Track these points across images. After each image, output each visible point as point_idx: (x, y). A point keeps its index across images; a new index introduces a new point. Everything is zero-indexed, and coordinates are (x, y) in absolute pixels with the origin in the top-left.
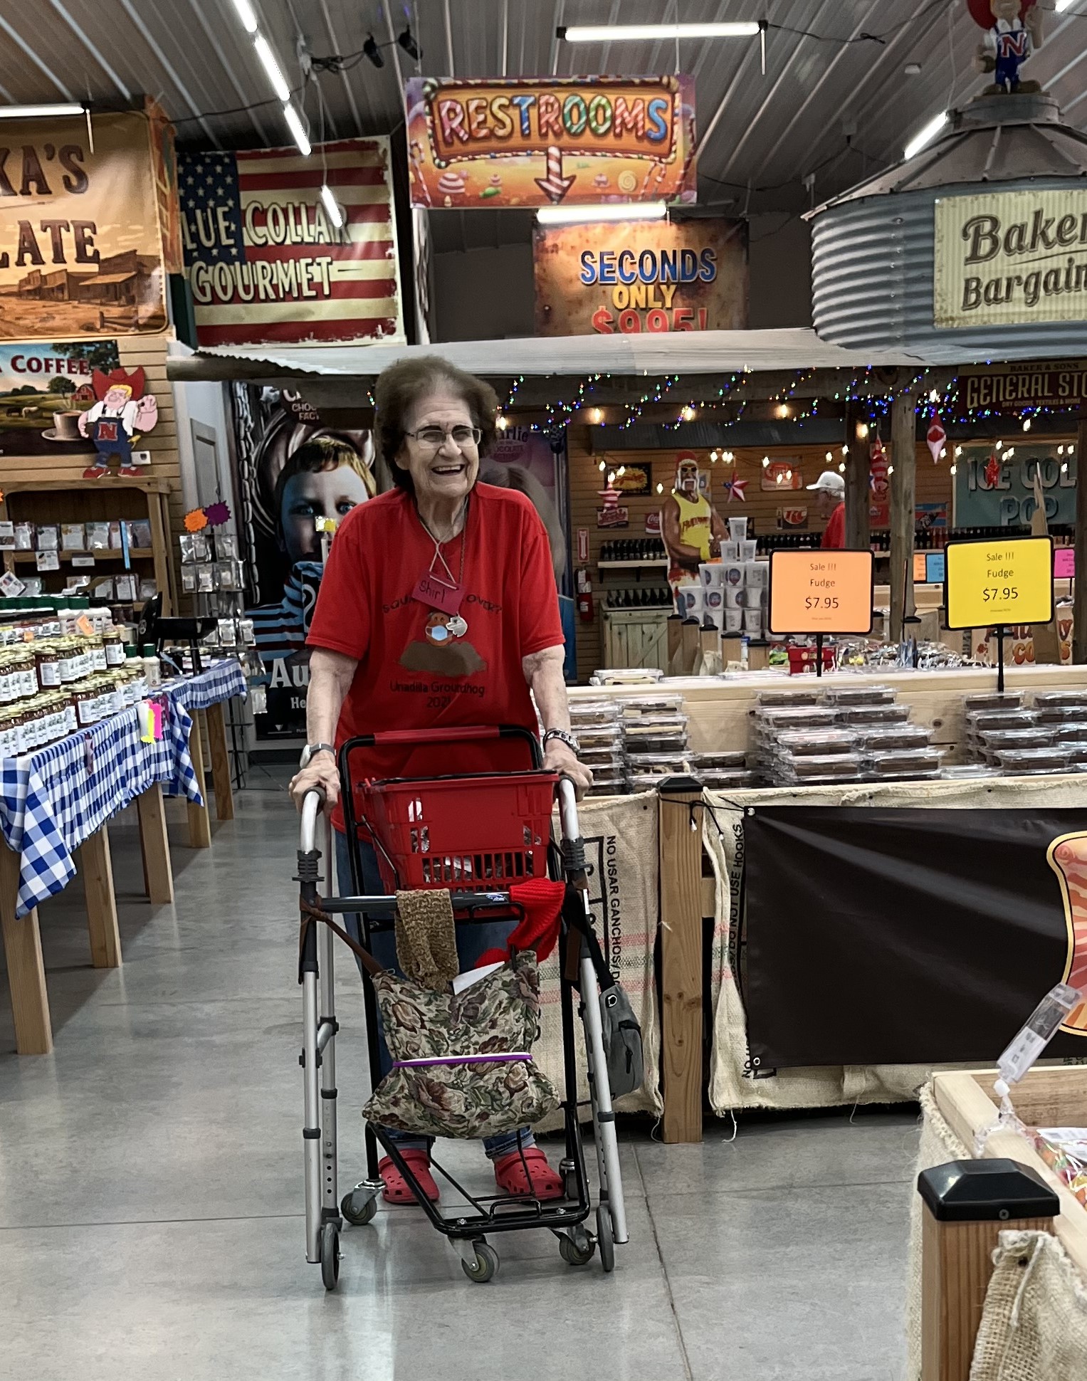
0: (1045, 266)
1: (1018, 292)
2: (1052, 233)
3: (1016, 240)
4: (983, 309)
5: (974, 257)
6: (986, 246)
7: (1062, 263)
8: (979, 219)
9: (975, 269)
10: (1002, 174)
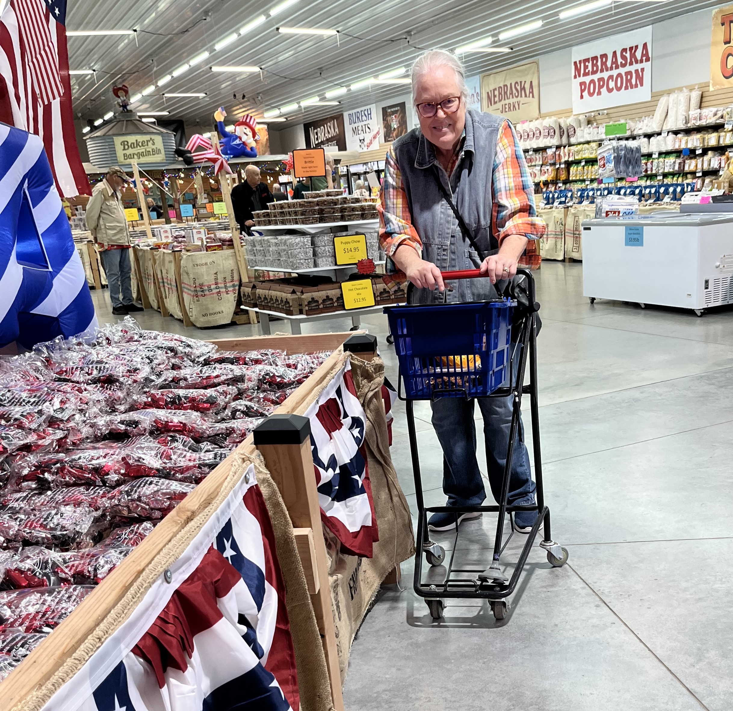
0: (140, 151)
1: (135, 156)
2: (140, 144)
3: (133, 146)
4: (128, 160)
5: (124, 149)
6: (126, 147)
7: (144, 150)
8: (124, 142)
9: (125, 152)
10: (127, 132)
